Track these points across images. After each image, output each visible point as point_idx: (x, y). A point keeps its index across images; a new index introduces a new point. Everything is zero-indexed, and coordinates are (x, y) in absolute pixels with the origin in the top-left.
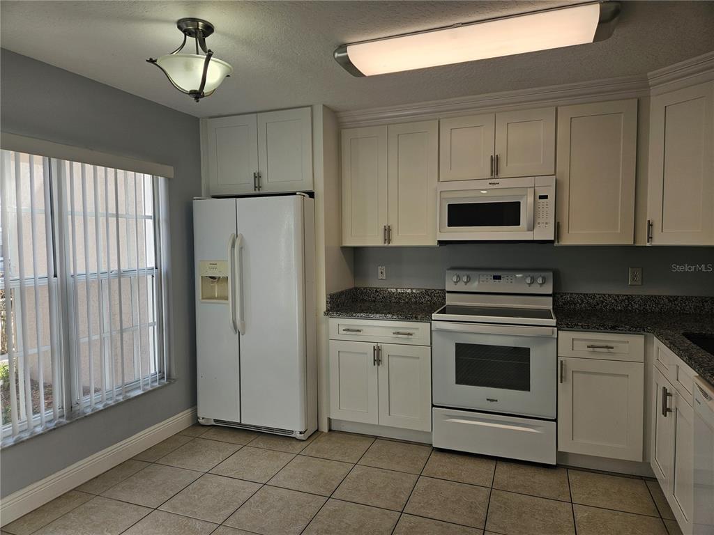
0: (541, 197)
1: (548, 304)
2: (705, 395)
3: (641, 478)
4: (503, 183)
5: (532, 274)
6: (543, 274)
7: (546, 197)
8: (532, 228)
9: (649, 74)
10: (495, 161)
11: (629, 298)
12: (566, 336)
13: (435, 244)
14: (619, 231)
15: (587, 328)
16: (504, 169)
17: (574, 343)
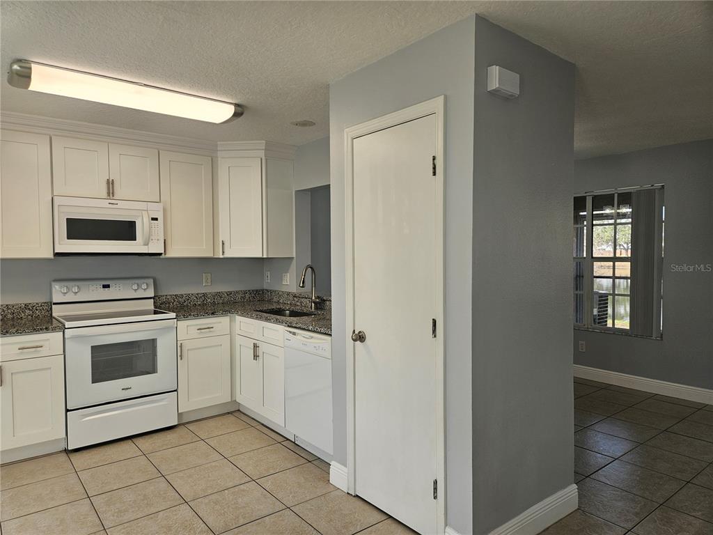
0: (153, 219)
1: (150, 305)
2: (294, 334)
3: (229, 413)
4: (121, 204)
5: (137, 281)
6: (146, 281)
7: (156, 219)
8: (146, 244)
9: (219, 143)
10: (110, 184)
11: (204, 295)
12: (183, 324)
13: (51, 256)
14: (204, 247)
15: (197, 316)
16: (119, 192)
17: (188, 328)
